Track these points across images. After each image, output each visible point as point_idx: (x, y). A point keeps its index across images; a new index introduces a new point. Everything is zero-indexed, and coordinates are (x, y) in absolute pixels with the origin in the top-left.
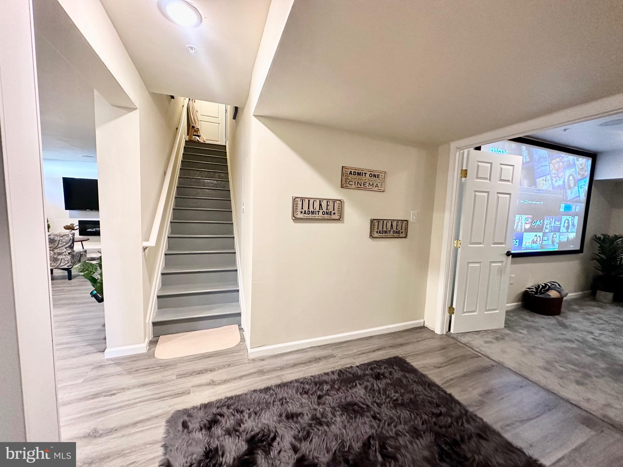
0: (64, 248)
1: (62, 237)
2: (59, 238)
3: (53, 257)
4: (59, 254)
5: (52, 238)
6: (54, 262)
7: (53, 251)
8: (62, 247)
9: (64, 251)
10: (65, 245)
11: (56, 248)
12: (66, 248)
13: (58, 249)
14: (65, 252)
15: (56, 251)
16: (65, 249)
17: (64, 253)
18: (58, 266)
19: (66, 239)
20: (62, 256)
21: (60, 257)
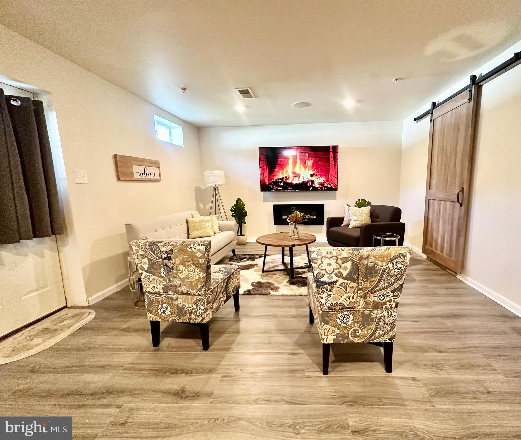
0: (389, 290)
1: (391, 261)
2: (384, 264)
3: (363, 313)
4: (377, 306)
5: (371, 265)
6: (364, 326)
7: (365, 297)
8: (387, 287)
9: (388, 299)
10: (393, 284)
11: (372, 291)
12: (393, 292)
13: (378, 293)
14: (390, 301)
15: (373, 298)
16: (392, 294)
17: (388, 304)
18: (371, 336)
19: (399, 266)
20: (380, 312)
21: (377, 313)
